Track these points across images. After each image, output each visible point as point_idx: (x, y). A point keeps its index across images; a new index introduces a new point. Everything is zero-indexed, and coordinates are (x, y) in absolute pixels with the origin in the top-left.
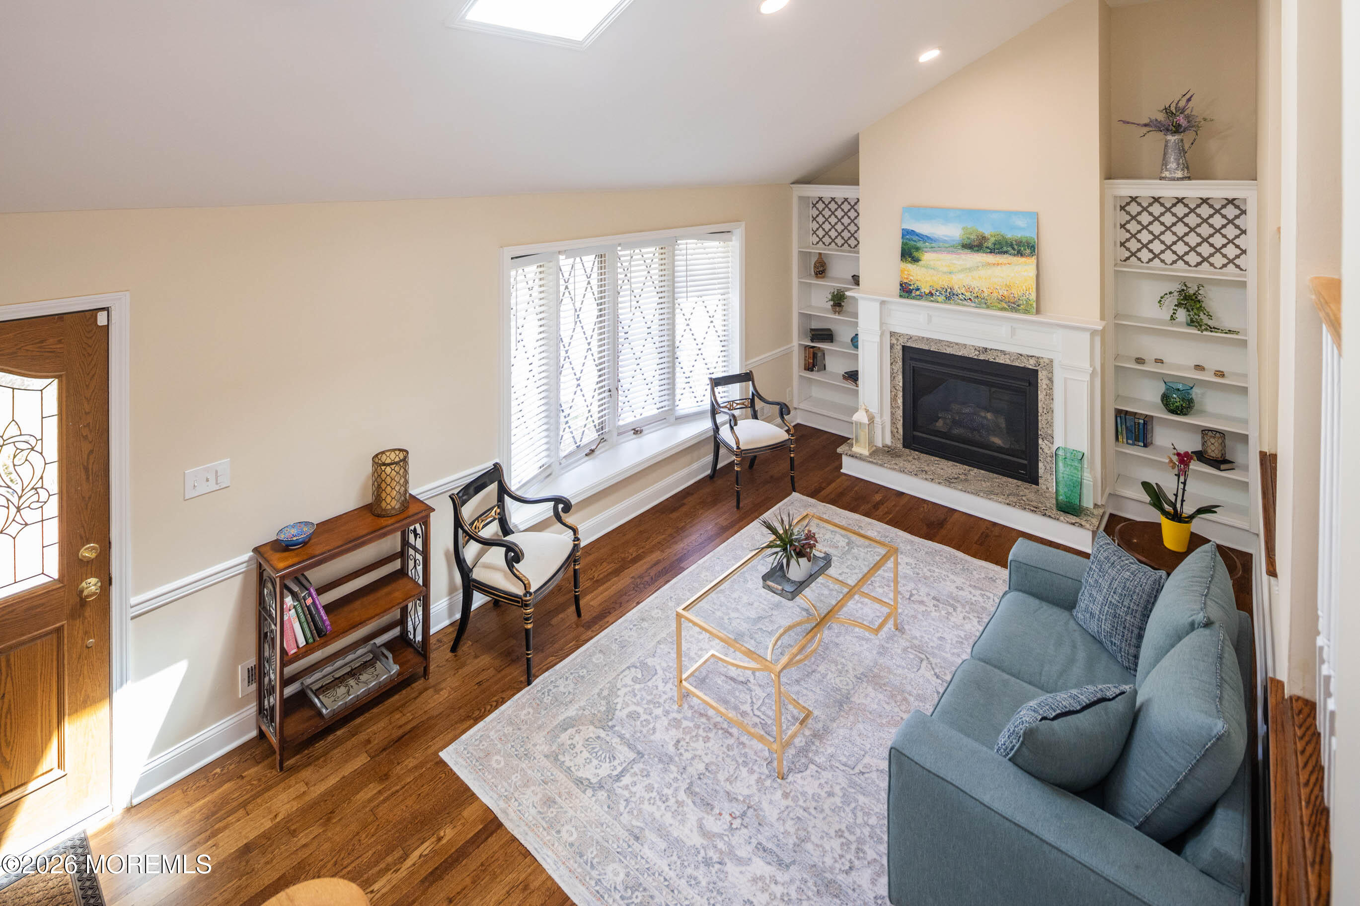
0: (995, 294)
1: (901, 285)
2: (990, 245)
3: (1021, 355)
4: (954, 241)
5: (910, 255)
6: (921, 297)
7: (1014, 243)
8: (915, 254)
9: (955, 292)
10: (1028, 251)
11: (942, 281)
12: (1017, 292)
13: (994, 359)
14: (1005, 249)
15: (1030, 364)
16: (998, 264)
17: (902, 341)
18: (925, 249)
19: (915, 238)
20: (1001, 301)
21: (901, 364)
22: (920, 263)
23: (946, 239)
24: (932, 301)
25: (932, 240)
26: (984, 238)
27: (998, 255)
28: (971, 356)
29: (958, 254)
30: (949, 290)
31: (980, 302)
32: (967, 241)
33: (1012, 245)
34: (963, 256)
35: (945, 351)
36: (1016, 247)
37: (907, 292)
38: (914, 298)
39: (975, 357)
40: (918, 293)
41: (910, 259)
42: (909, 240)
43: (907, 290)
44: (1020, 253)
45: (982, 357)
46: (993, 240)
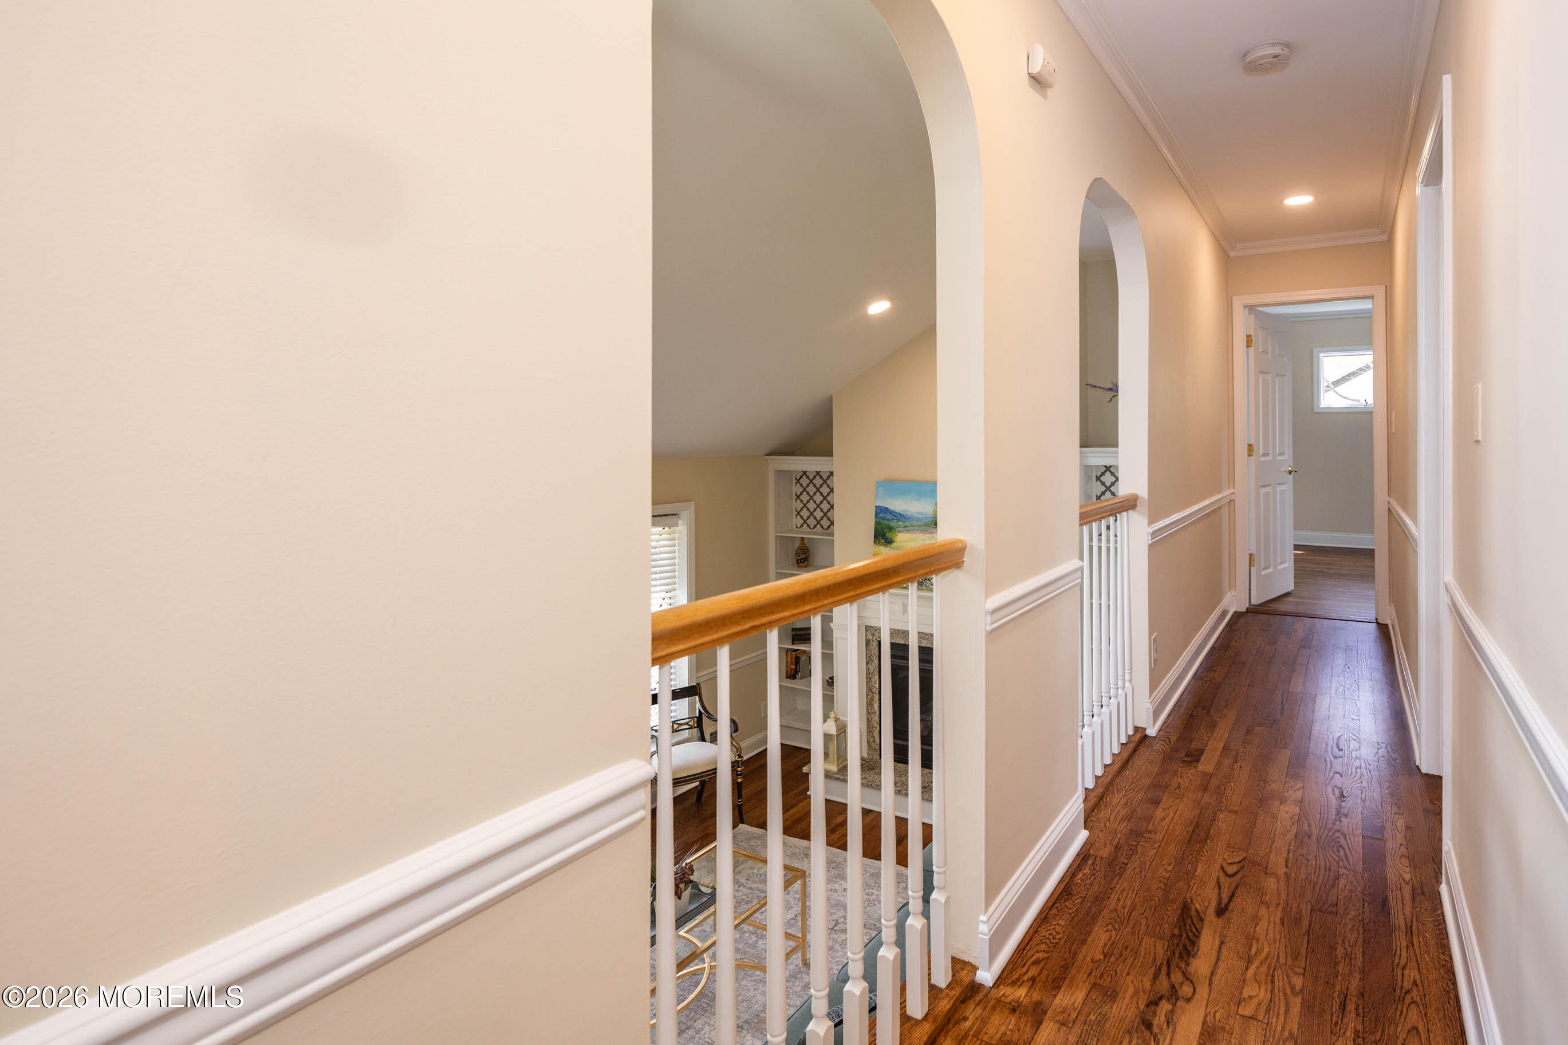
4: (926, 518)
5: (884, 536)
8: (889, 535)
17: (877, 636)
18: (897, 529)
19: (889, 516)
21: (877, 662)
22: (894, 545)
23: (919, 516)
25: (905, 518)
29: (932, 533)
41: (883, 541)
42: (883, 519)
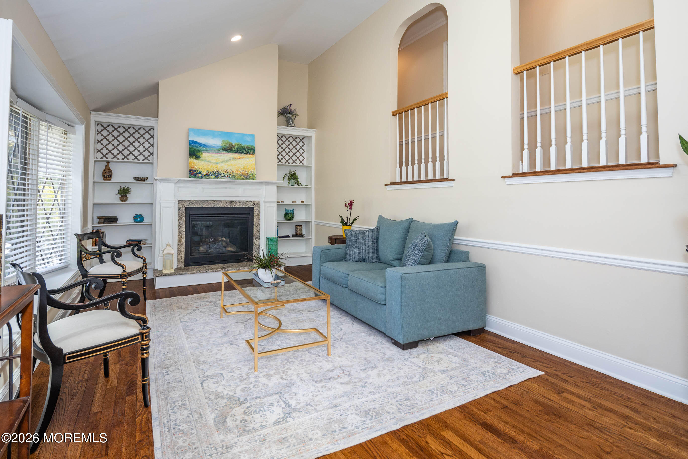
0: (239, 173)
1: (190, 171)
2: (235, 149)
3: (247, 202)
4: (218, 147)
5: (195, 154)
6: (202, 177)
7: (246, 148)
8: (198, 154)
9: (220, 173)
10: (252, 152)
11: (213, 168)
12: (248, 171)
13: (235, 206)
14: (242, 151)
15: (251, 205)
16: (239, 158)
17: (186, 205)
18: (203, 151)
20: (242, 175)
21: (184, 218)
22: (200, 159)
23: (214, 146)
24: (208, 178)
25: (206, 146)
26: (233, 146)
27: (239, 154)
28: (224, 206)
29: (221, 154)
30: (217, 172)
31: (232, 177)
32: (225, 147)
33: (245, 149)
34: (223, 155)
35: (211, 207)
36: (247, 150)
37: (193, 175)
38: (198, 178)
39: (226, 207)
40: (200, 175)
41: (194, 157)
42: (194, 146)
43: (193, 174)
44: (248, 153)
45: (229, 206)
46: (237, 146)
